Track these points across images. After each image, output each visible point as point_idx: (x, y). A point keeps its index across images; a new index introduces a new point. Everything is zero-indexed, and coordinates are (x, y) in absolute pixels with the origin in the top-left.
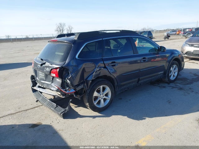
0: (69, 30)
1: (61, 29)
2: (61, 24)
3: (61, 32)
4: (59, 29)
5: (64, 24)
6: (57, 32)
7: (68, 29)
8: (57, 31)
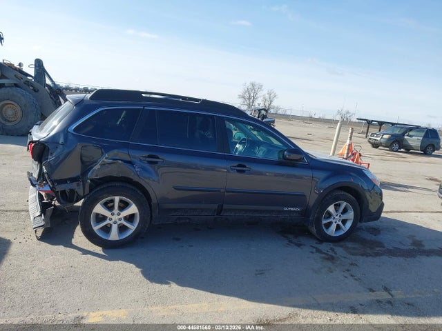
0: (268, 99)
1: (252, 95)
2: (253, 85)
3: (251, 101)
4: (247, 95)
5: (261, 87)
6: (242, 100)
7: (267, 96)
8: (244, 97)
